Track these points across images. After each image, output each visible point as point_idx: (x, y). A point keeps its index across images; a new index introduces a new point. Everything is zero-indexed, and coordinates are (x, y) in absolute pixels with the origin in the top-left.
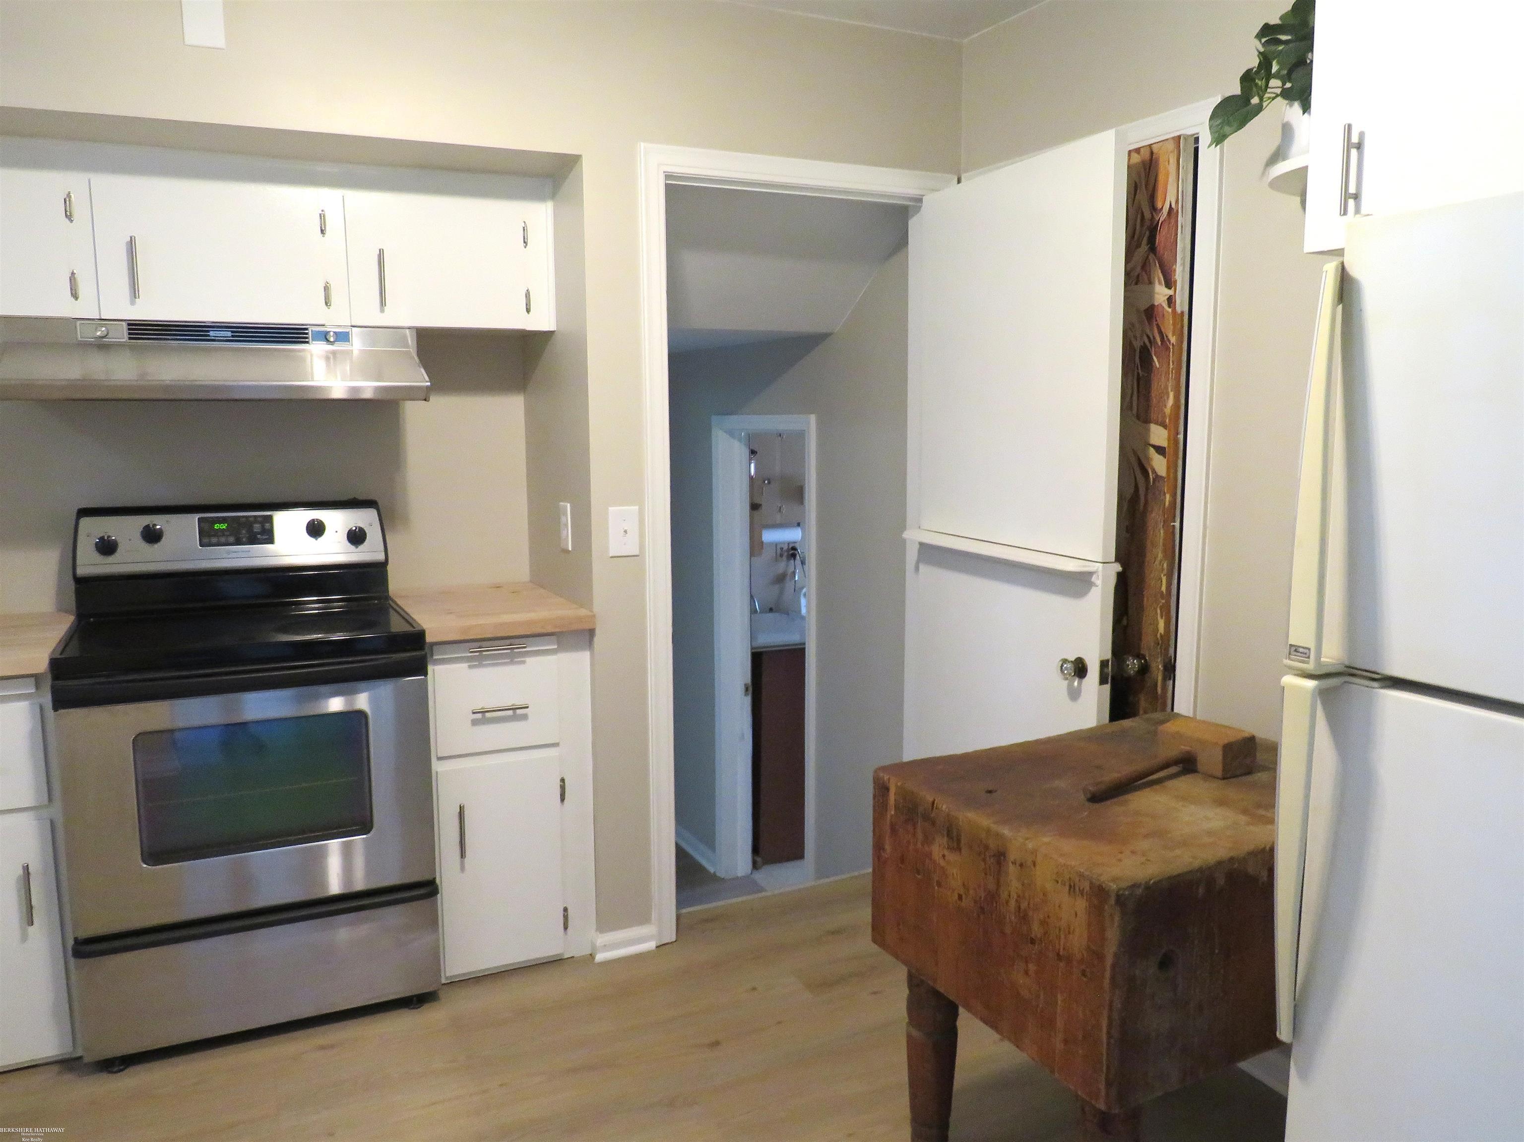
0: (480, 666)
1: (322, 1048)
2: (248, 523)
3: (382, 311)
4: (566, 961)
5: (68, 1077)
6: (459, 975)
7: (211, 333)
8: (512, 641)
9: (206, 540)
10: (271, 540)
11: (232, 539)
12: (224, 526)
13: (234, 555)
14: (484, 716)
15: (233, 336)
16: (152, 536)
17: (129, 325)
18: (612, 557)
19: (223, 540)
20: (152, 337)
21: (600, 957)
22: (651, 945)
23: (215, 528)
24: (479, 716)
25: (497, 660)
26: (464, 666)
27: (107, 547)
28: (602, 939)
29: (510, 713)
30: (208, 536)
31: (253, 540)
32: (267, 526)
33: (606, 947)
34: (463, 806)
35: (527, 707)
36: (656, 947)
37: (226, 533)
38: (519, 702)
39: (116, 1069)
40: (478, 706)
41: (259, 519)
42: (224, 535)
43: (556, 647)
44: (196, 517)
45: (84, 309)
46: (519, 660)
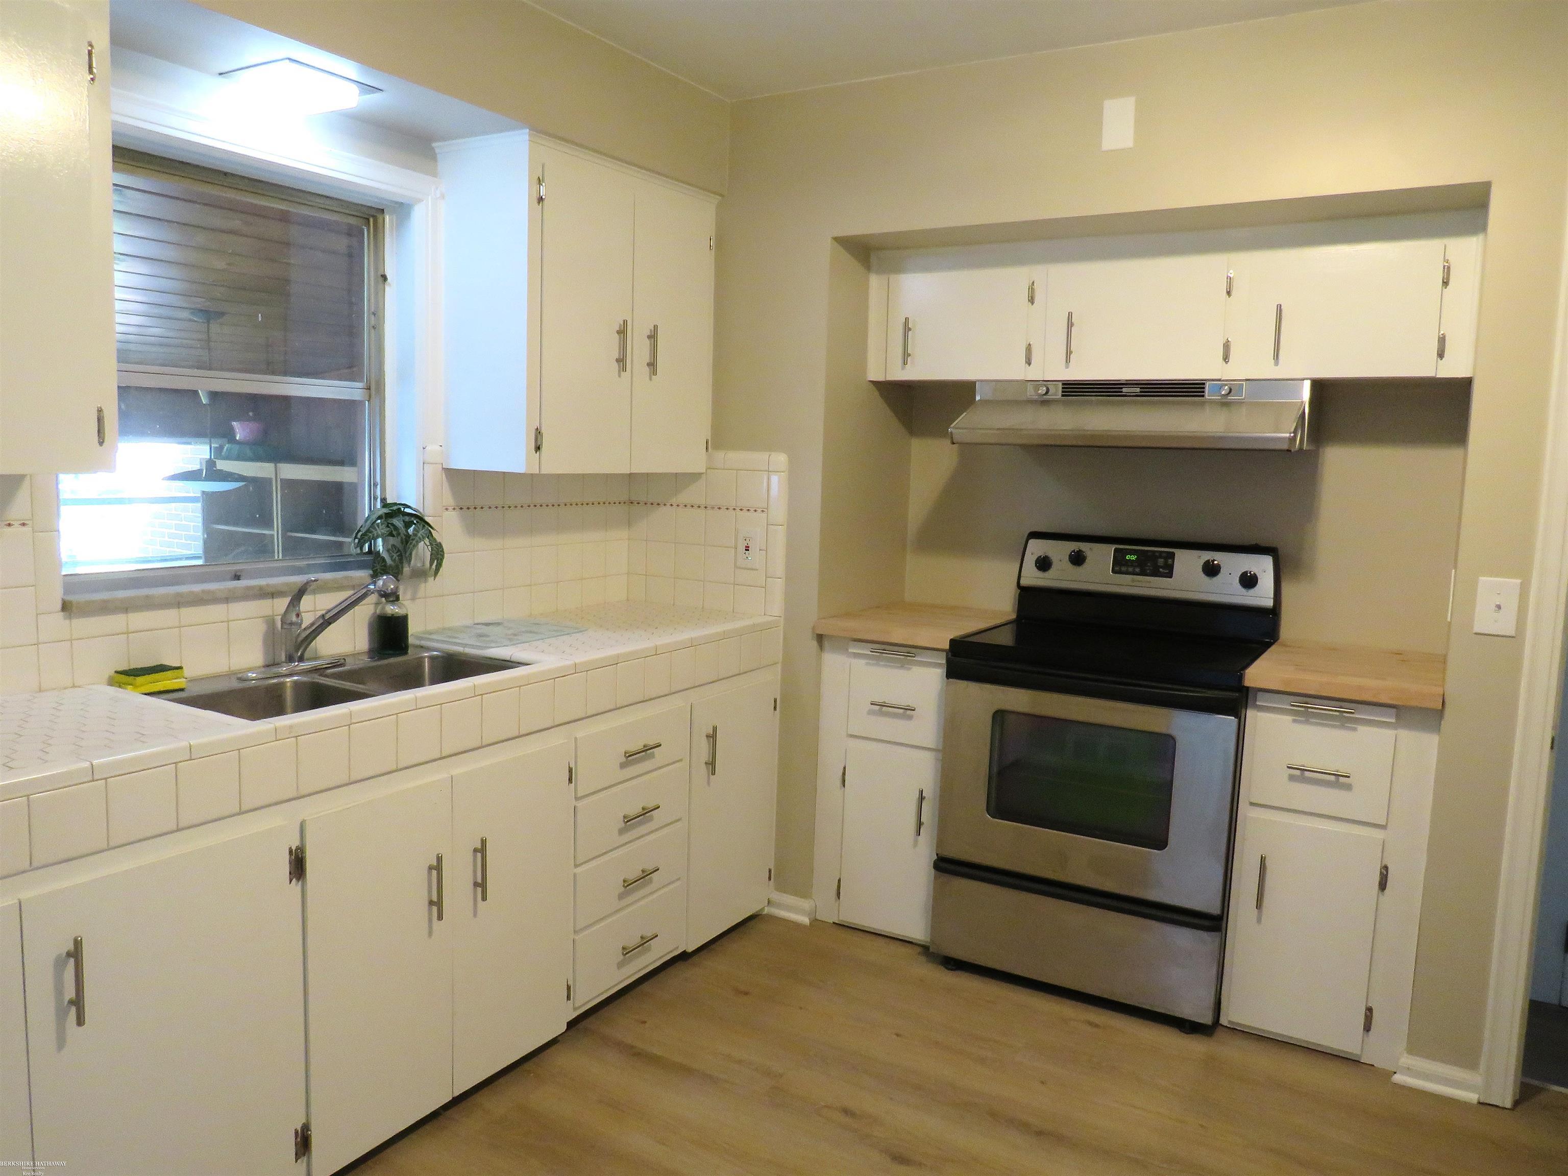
0: (1307, 722)
1: (1090, 1024)
2: (1154, 556)
3: (1277, 363)
4: (1363, 1065)
5: (923, 959)
6: (1244, 1026)
7: (1124, 390)
8: (1343, 704)
9: (1117, 568)
10: (1170, 575)
11: (1138, 570)
12: (1133, 558)
13: (1140, 584)
14: (1302, 774)
15: (1141, 392)
16: (1077, 559)
17: (1063, 384)
18: (1476, 634)
19: (1131, 569)
20: (1080, 394)
21: (1398, 1078)
22: (1472, 1097)
23: (1127, 558)
24: (1298, 773)
25: (1324, 719)
26: (1289, 718)
27: (1044, 564)
28: (1406, 1060)
29: (1333, 778)
30: (1120, 565)
31: (1156, 573)
32: (1170, 561)
33: (1408, 1070)
34: (1265, 858)
35: (1349, 777)
36: (1479, 1103)
37: (1134, 564)
38: (1343, 770)
39: (950, 967)
40: (1298, 761)
41: (1164, 555)
42: (1132, 566)
43: (1393, 720)
44: (1113, 548)
45: (1034, 373)
46: (1349, 725)
